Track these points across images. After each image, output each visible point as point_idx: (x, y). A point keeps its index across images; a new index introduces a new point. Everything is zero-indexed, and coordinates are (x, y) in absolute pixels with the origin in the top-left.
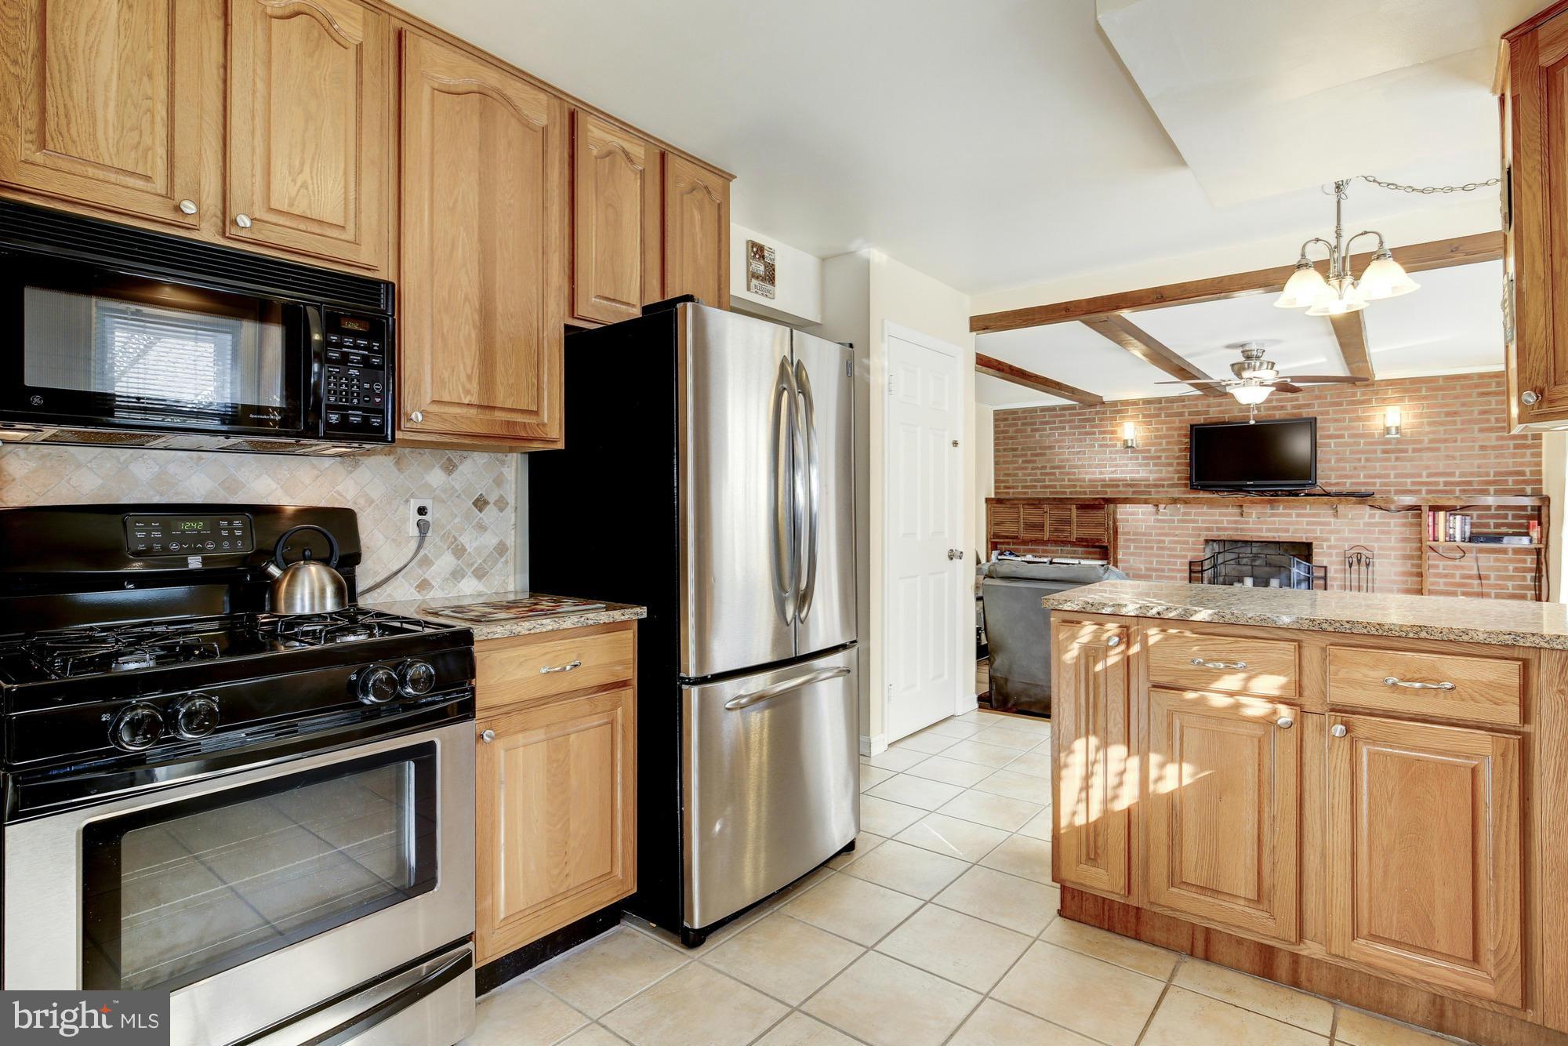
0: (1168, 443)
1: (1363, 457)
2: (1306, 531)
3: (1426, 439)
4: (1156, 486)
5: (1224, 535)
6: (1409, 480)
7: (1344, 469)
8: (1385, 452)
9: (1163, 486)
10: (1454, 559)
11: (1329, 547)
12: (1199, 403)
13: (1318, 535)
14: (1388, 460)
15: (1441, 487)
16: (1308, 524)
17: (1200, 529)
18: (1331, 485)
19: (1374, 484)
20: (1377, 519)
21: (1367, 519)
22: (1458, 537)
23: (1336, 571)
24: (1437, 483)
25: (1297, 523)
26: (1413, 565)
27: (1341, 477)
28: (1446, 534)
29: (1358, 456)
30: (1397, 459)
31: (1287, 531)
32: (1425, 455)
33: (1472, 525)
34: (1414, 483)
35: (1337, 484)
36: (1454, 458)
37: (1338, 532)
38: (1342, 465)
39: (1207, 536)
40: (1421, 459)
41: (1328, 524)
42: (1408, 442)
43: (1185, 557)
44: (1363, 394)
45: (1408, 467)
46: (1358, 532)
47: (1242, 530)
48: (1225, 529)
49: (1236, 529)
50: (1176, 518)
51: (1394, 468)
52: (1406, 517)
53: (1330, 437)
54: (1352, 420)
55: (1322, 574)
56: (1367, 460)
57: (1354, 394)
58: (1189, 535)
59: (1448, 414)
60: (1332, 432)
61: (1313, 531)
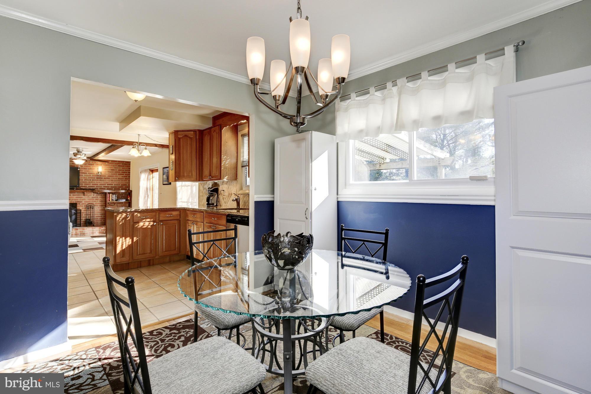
1: (92, 179)
2: (75, 200)
3: (107, 175)
6: (103, 186)
7: (86, 182)
8: (97, 178)
10: (112, 205)
11: (82, 204)
14: (98, 180)
15: (110, 188)
16: (76, 197)
18: (83, 186)
19: (94, 187)
20: (95, 196)
21: (92, 196)
22: (114, 200)
23: (84, 211)
24: (109, 187)
26: (103, 208)
27: (85, 184)
28: (112, 199)
29: (90, 179)
30: (100, 180)
32: (107, 179)
33: (117, 197)
34: (104, 187)
35: (84, 186)
36: (113, 181)
37: (84, 200)
38: (86, 181)
40: (106, 180)
41: (82, 197)
42: (103, 176)
45: (102, 182)
46: (90, 199)
51: (99, 182)
52: (102, 195)
53: (82, 173)
54: (89, 169)
55: (79, 212)
56: (93, 180)
57: (90, 162)
59: (112, 170)
60: (83, 172)
61: (78, 200)
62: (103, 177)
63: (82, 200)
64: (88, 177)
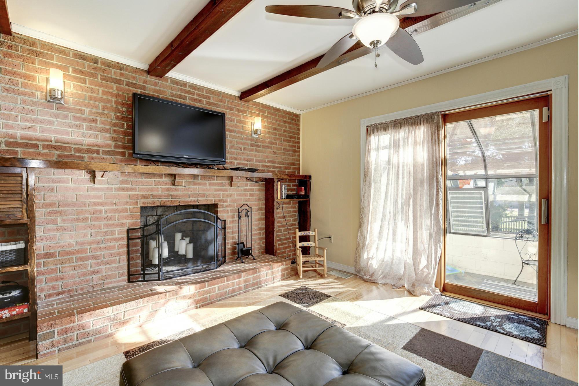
0: (104, 107)
1: (243, 146)
2: (214, 196)
3: (267, 141)
4: (89, 151)
5: (157, 202)
6: (261, 164)
8: (252, 145)
9: (98, 152)
11: (227, 206)
12: (138, 77)
13: (222, 198)
14: (253, 150)
16: (216, 190)
17: (137, 197)
20: (248, 187)
21: (244, 186)
22: (284, 196)
23: (231, 222)
25: (210, 190)
28: (281, 195)
29: (240, 146)
30: (256, 150)
31: (203, 196)
32: (267, 150)
36: (276, 153)
37: (232, 195)
38: (233, 150)
39: (143, 203)
40: (265, 152)
41: (227, 190)
42: (261, 141)
43: (123, 225)
44: (243, 107)
45: (260, 156)
46: (241, 195)
47: (172, 196)
48: (160, 196)
49: (169, 196)
50: (114, 186)
51: (255, 156)
52: (259, 186)
53: (228, 130)
55: (224, 226)
56: (244, 149)
57: (239, 104)
58: (127, 203)
59: (274, 129)
61: (218, 195)
62: (261, 144)
63: (227, 196)
64: (236, 140)
